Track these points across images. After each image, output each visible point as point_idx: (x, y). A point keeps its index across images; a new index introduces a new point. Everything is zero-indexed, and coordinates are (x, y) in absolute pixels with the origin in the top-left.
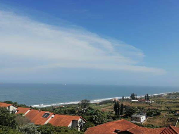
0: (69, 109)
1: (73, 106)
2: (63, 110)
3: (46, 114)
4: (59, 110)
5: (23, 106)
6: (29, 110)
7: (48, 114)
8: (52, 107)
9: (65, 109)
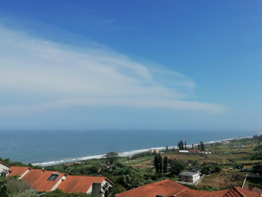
0: (88, 166)
1: (94, 162)
2: (79, 168)
3: (53, 175)
4: (73, 168)
5: (19, 163)
6: (28, 171)
7: (57, 175)
8: (63, 164)
9: (81, 167)
